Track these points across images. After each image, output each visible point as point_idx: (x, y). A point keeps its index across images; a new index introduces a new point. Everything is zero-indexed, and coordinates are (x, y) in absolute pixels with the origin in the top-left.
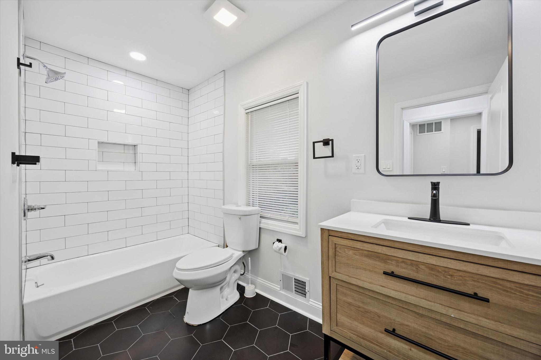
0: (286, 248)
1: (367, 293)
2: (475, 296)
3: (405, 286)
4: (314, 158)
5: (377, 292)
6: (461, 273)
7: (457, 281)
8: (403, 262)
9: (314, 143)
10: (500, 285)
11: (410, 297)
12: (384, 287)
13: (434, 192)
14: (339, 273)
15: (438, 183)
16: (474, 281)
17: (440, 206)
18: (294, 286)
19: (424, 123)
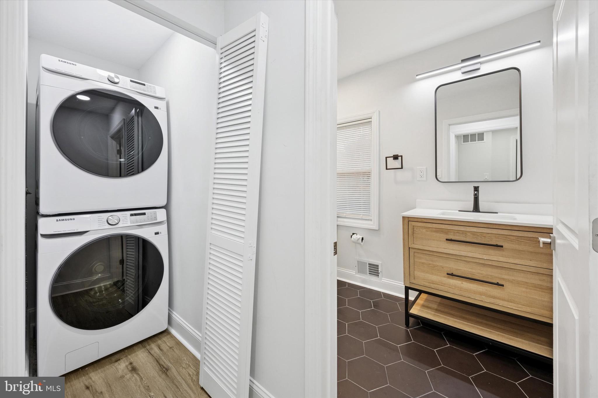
0: (362, 239)
1: (435, 254)
2: (497, 246)
3: (459, 246)
4: (387, 169)
5: (442, 253)
6: (489, 235)
7: (487, 240)
8: (457, 233)
9: (386, 158)
10: (509, 238)
11: (462, 252)
12: (446, 249)
13: (476, 192)
14: (416, 244)
15: (478, 187)
16: (496, 238)
17: (479, 202)
18: (368, 270)
19: (468, 134)
